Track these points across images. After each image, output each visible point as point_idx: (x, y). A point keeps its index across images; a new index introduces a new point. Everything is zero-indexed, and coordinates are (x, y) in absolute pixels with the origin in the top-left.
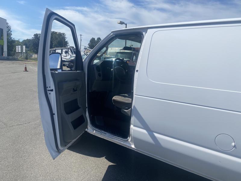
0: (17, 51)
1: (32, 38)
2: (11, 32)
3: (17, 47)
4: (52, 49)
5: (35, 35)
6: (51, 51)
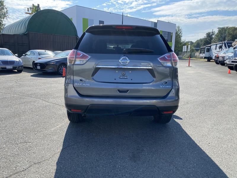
1: (205, 37)
2: (182, 34)
5: (207, 34)
6: (206, 48)
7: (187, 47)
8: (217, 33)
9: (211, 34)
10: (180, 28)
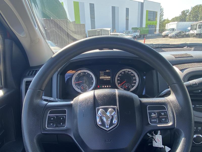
0: (166, 28)
1: (180, 15)
2: (163, 13)
4: (199, 22)
5: (182, 12)
6: (198, 24)
8: (191, 11)
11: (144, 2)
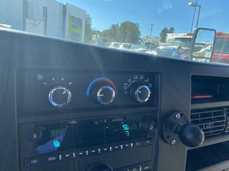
0: (93, 40)
1: (110, 28)
2: (91, 22)
3: (93, 36)
5: (112, 25)
7: (97, 37)
8: (120, 27)
9: (115, 26)
10: (90, 17)
11: (67, 5)
